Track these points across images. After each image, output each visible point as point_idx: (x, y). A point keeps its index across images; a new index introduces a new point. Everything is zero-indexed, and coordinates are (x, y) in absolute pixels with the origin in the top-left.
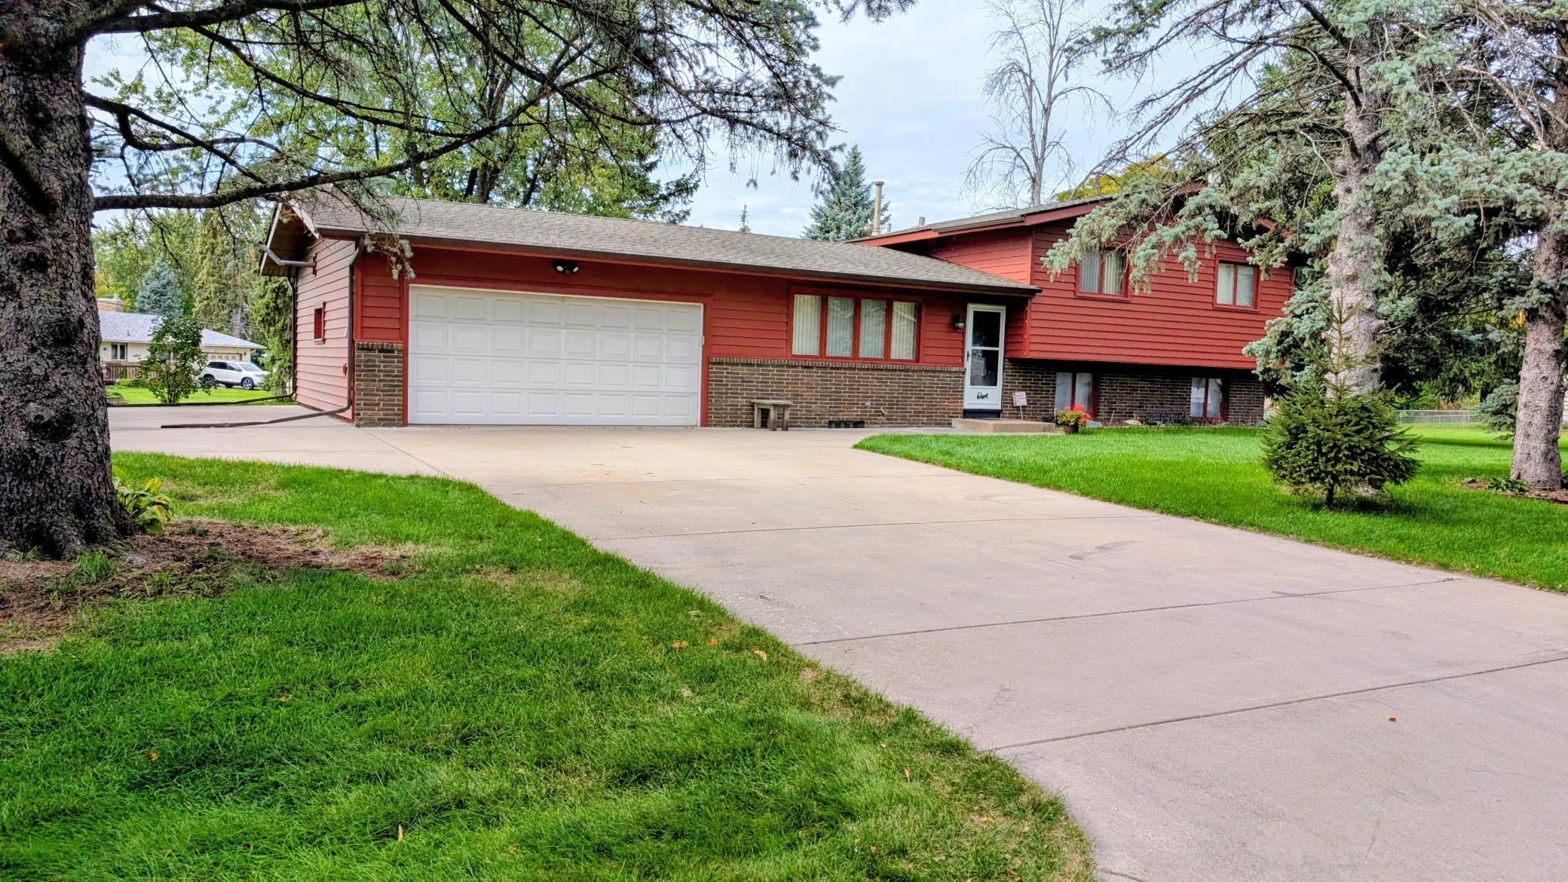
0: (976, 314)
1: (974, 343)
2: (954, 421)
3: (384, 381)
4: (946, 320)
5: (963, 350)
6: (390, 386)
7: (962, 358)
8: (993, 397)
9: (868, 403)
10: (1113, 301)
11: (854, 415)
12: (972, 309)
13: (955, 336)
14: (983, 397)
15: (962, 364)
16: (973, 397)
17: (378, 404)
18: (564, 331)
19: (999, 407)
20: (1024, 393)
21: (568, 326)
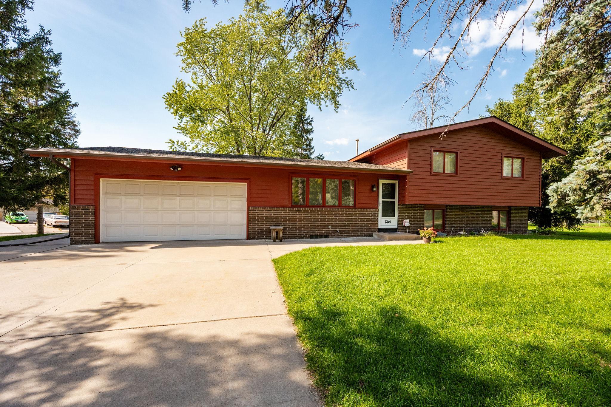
0: (383, 184)
1: (383, 198)
2: (374, 234)
3: (85, 223)
4: (369, 187)
5: (377, 201)
6: (88, 225)
7: (377, 205)
8: (393, 222)
9: (330, 227)
10: (450, 176)
11: (324, 231)
12: (381, 182)
13: (373, 194)
14: (388, 222)
15: (377, 208)
16: (382, 222)
17: (82, 234)
18: (178, 198)
19: (397, 227)
20: (408, 220)
21: (181, 195)
